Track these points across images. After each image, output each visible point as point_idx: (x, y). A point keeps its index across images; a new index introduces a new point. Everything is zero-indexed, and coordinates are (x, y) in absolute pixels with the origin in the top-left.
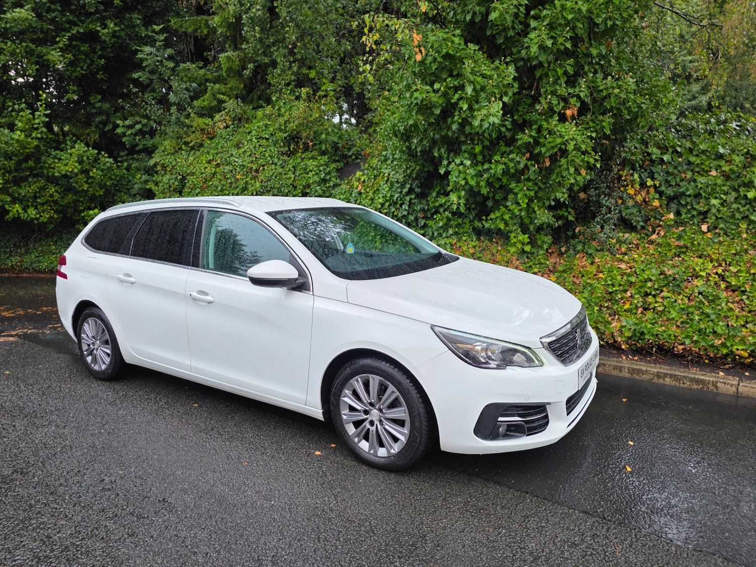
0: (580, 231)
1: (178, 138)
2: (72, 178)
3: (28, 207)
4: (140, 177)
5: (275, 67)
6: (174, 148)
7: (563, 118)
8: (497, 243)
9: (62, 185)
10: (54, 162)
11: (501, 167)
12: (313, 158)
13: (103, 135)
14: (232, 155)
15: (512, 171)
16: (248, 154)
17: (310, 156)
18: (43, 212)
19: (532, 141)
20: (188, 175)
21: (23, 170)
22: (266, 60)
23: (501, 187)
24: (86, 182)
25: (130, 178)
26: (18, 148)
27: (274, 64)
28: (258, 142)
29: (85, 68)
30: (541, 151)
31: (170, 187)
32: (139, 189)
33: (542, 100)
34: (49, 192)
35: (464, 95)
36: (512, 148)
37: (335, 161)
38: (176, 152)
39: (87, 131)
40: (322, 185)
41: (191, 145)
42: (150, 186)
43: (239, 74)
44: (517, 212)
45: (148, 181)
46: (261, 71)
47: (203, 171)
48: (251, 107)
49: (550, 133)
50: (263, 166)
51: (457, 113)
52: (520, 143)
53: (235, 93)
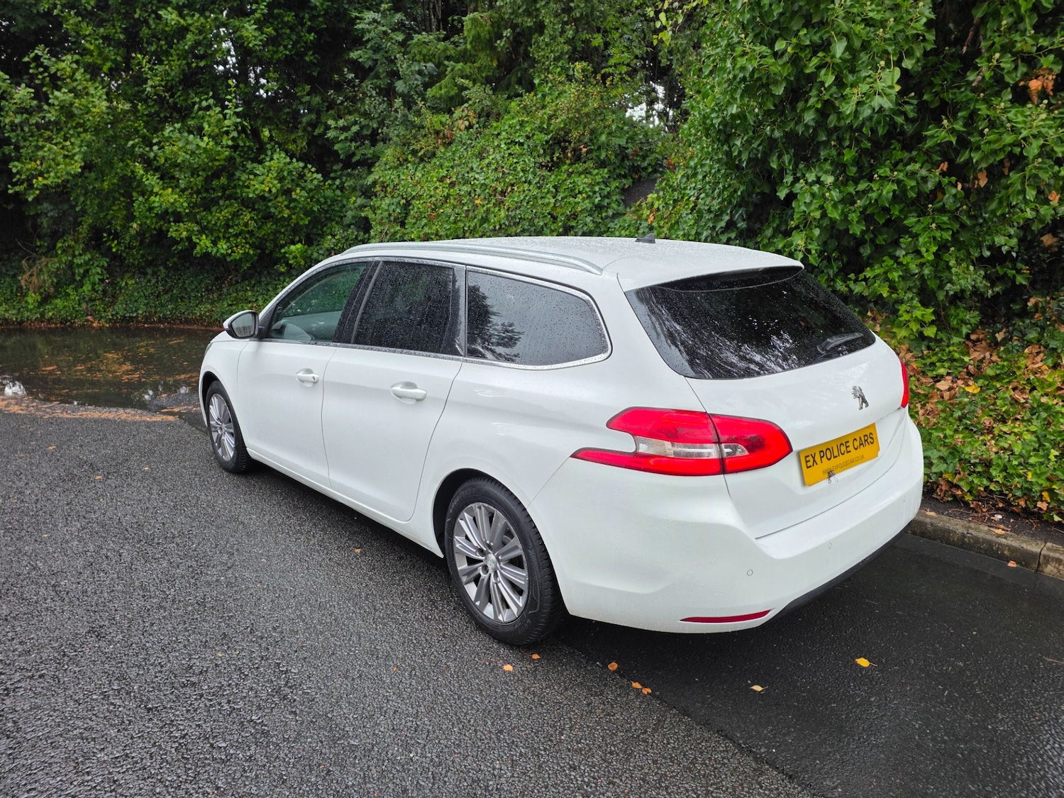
0: (1036, 305)
1: (404, 145)
2: (270, 200)
3: (219, 238)
4: (356, 200)
5: (541, 33)
6: (398, 159)
7: (1021, 96)
8: (874, 319)
9: (258, 211)
10: (249, 179)
11: (890, 188)
12: (586, 172)
13: (313, 141)
14: (472, 169)
15: (912, 194)
16: (493, 167)
17: (580, 169)
18: (237, 246)
19: (954, 140)
20: (413, 198)
21: (214, 190)
22: (529, 22)
23: (889, 223)
24: (287, 207)
25: (345, 202)
26: (206, 160)
27: (540, 28)
28: (508, 149)
29: (290, 46)
30: (971, 158)
31: (390, 215)
32: (353, 217)
33: (982, 63)
34: (243, 219)
35: (828, 59)
36: (914, 153)
37: (620, 176)
38: (401, 165)
39: (293, 137)
40: (596, 213)
41: (419, 154)
42: (366, 212)
43: (490, 45)
44: (914, 268)
45: (365, 207)
46: (522, 39)
47: (432, 193)
48: (506, 96)
49: (992, 125)
50: (512, 185)
51: (814, 92)
52: (929, 143)
53: (484, 75)
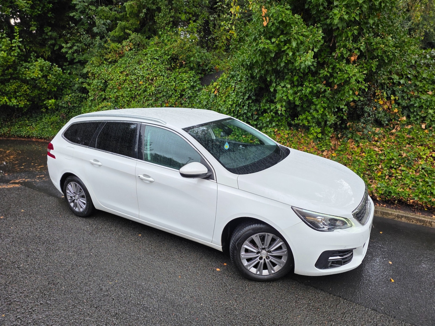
0: (349, 125)
1: (101, 56)
2: (37, 80)
3: (11, 98)
4: (78, 80)
5: (160, 12)
6: (99, 63)
8: (301, 132)
9: (31, 84)
10: (26, 70)
11: (309, 90)
12: (186, 72)
13: (53, 52)
14: (136, 69)
15: (315, 92)
16: (146, 68)
17: (184, 71)
18: (21, 101)
19: (329, 75)
20: (109, 80)
21: (6, 75)
22: (154, 7)
23: (307, 100)
24: (46, 83)
25: (71, 80)
26: (3, 62)
27: (159, 10)
28: (152, 61)
29: (40, 10)
30: (334, 81)
31: (98, 87)
32: (78, 87)
33: (337, 50)
34: (23, 89)
35: (290, 46)
36: (315, 78)
37: (198, 73)
38: (100, 65)
39: (43, 50)
40: (192, 89)
41: (109, 61)
42: (85, 85)
43: (137, 15)
44: (316, 116)
45: (84, 82)
46: (151, 14)
47: (118, 78)
48: (145, 37)
50: (156, 77)
51: (284, 57)
52: (321, 75)
53: (134, 27)
